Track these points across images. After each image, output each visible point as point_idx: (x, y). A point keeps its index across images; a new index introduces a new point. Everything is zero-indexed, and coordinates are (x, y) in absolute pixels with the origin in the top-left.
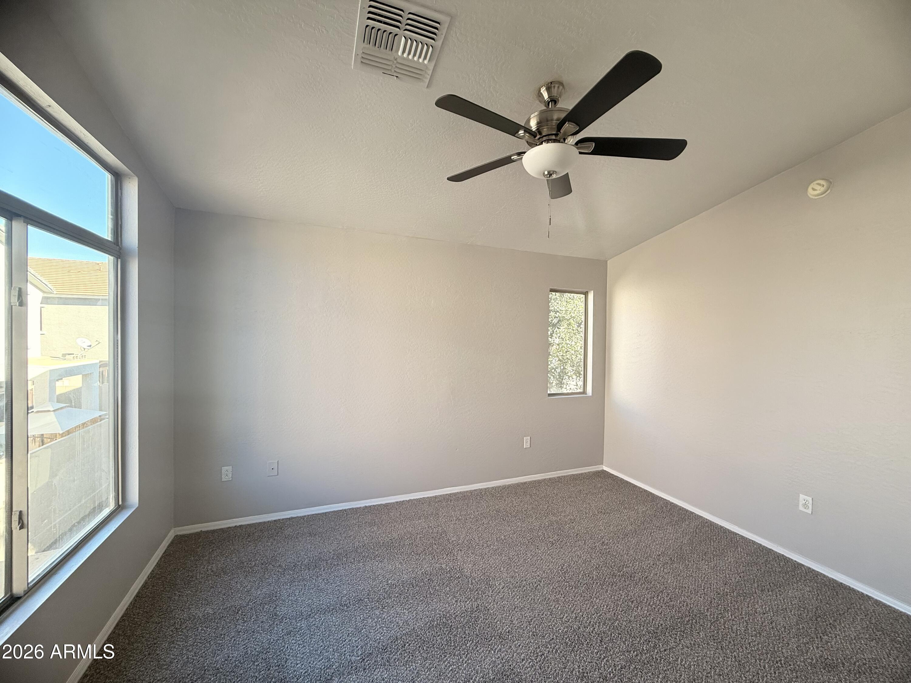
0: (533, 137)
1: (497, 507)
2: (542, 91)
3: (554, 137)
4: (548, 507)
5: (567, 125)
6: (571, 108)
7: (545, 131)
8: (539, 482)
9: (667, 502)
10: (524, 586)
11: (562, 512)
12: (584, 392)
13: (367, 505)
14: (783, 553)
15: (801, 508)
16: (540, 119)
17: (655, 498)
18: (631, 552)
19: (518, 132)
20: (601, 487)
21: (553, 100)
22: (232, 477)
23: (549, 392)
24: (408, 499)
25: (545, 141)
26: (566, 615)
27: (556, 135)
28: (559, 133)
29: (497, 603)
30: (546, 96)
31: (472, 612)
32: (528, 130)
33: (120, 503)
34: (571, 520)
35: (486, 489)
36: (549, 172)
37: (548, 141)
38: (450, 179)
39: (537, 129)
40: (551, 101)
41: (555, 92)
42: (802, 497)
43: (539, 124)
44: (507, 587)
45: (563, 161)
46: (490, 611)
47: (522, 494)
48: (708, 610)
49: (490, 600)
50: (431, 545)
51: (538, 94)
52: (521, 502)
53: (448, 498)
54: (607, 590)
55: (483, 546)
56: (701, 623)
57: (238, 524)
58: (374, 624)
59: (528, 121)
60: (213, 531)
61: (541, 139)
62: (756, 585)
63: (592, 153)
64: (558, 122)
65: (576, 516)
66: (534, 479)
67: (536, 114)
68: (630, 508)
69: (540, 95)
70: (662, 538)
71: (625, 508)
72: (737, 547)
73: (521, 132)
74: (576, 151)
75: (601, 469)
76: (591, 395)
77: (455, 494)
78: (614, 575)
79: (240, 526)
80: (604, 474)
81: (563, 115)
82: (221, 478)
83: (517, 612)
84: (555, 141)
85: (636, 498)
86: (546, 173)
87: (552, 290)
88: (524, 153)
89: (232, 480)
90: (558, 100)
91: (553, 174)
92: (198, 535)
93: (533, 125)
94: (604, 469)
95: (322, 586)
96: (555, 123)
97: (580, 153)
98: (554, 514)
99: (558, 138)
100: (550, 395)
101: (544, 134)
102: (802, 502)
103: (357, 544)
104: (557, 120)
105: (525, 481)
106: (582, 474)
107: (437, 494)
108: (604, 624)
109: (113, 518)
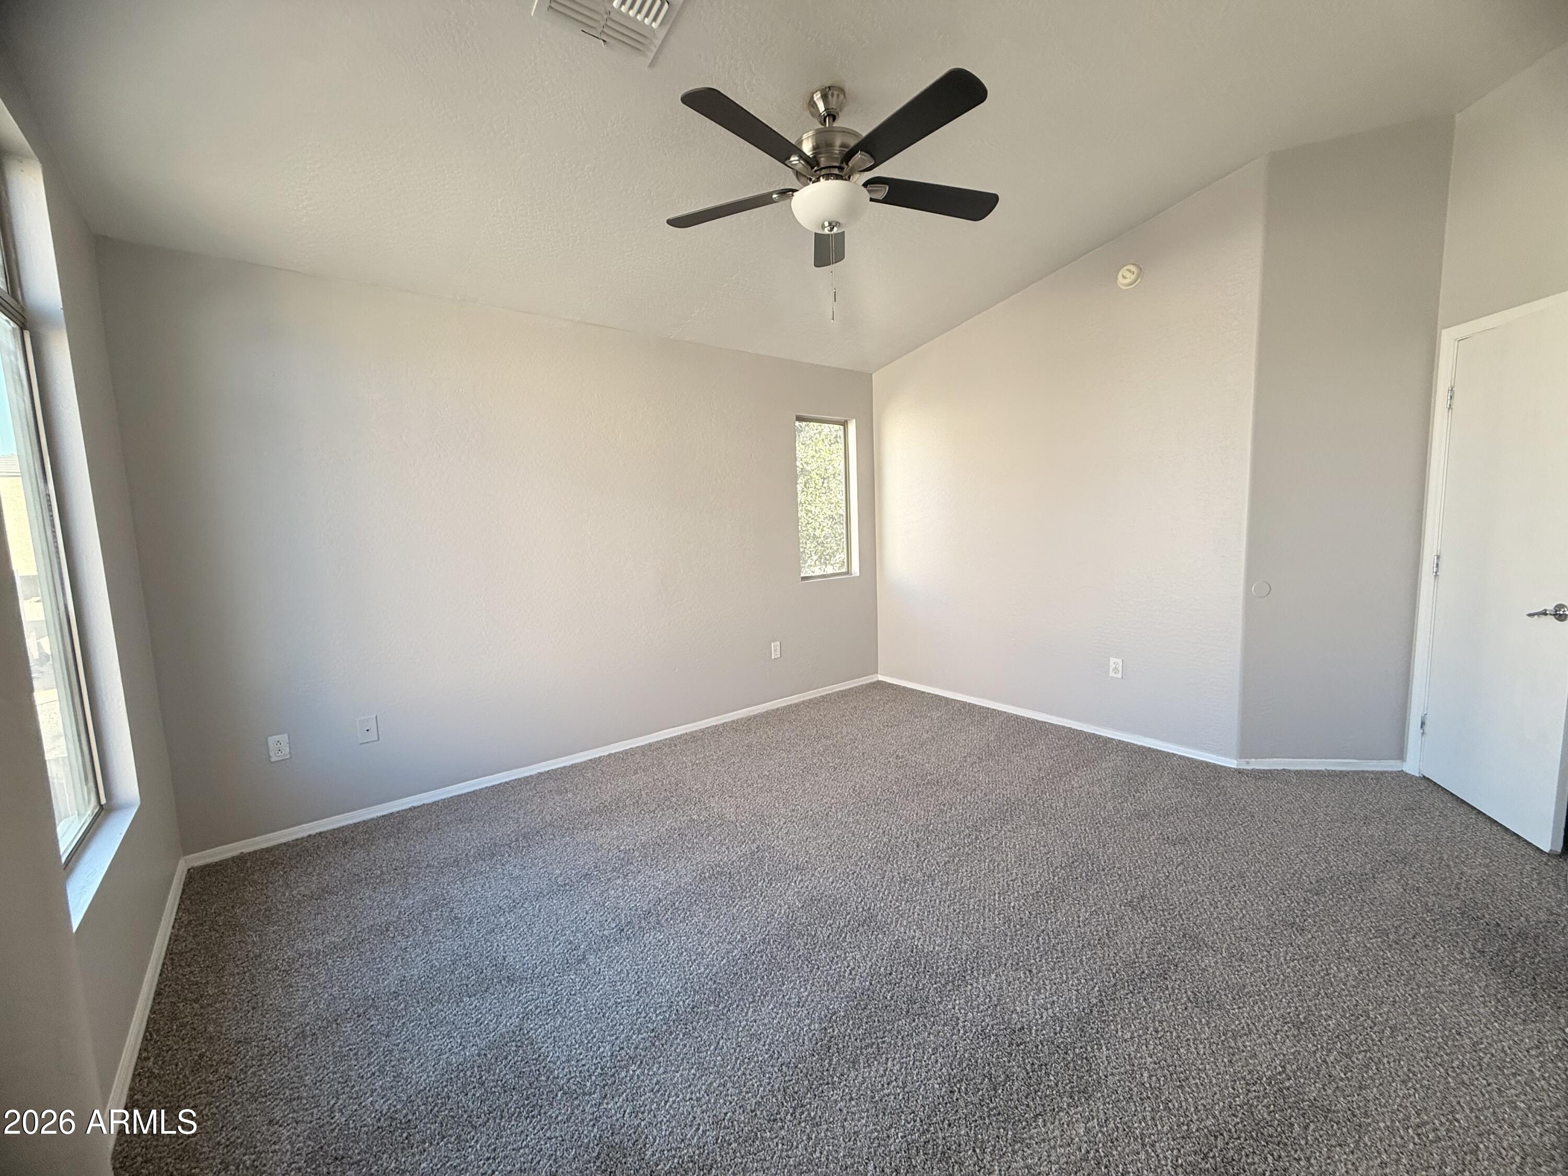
0: (810, 168)
1: (746, 742)
2: (815, 99)
3: (836, 171)
4: (817, 731)
5: (858, 156)
6: (864, 134)
7: (823, 162)
8: (797, 705)
9: (964, 704)
10: (811, 817)
11: (837, 734)
12: (848, 572)
13: (542, 771)
14: (1093, 732)
15: (1112, 674)
16: (816, 142)
17: (947, 701)
18: (933, 759)
19: (789, 158)
20: (880, 700)
21: (832, 116)
22: (290, 753)
23: (802, 575)
24: (606, 754)
25: (823, 176)
26: (871, 832)
27: (841, 168)
28: (844, 165)
29: (782, 839)
30: (821, 107)
31: (753, 853)
32: (802, 156)
33: (103, 801)
34: (851, 739)
35: (723, 724)
36: (830, 224)
37: (827, 177)
38: (674, 222)
39: (814, 157)
40: (828, 115)
41: (833, 102)
42: (1112, 660)
43: (816, 148)
44: (790, 821)
45: (851, 210)
46: (776, 848)
47: (777, 722)
48: (1025, 796)
49: (771, 838)
50: (667, 799)
51: (810, 102)
52: (779, 730)
53: (671, 743)
54: (913, 800)
55: (742, 786)
56: (1020, 807)
57: (313, 832)
58: (620, 894)
59: (800, 142)
60: (268, 850)
61: (818, 172)
62: (1070, 765)
63: (885, 201)
64: (847, 150)
65: (857, 735)
66: (789, 703)
67: (811, 133)
68: (921, 716)
69: (812, 104)
70: (965, 740)
71: (916, 717)
72: (1048, 735)
73: (794, 159)
74: (865, 194)
75: (875, 680)
76: (858, 575)
77: (680, 737)
78: (918, 785)
79: (320, 833)
80: (879, 686)
81: (852, 142)
82: (270, 757)
83: (810, 842)
84: (838, 177)
85: (927, 704)
86: (826, 224)
87: (800, 419)
88: (796, 191)
89: (291, 757)
90: (838, 114)
91: (836, 226)
92: (241, 859)
93: (807, 148)
94: (880, 679)
95: (517, 872)
96: (837, 150)
97: (872, 200)
98: (827, 738)
99: (843, 174)
100: (804, 578)
101: (822, 166)
102: (1112, 666)
103: (548, 818)
104: (843, 145)
105: (776, 707)
106: (852, 689)
107: (651, 741)
108: (917, 831)
109: (99, 827)
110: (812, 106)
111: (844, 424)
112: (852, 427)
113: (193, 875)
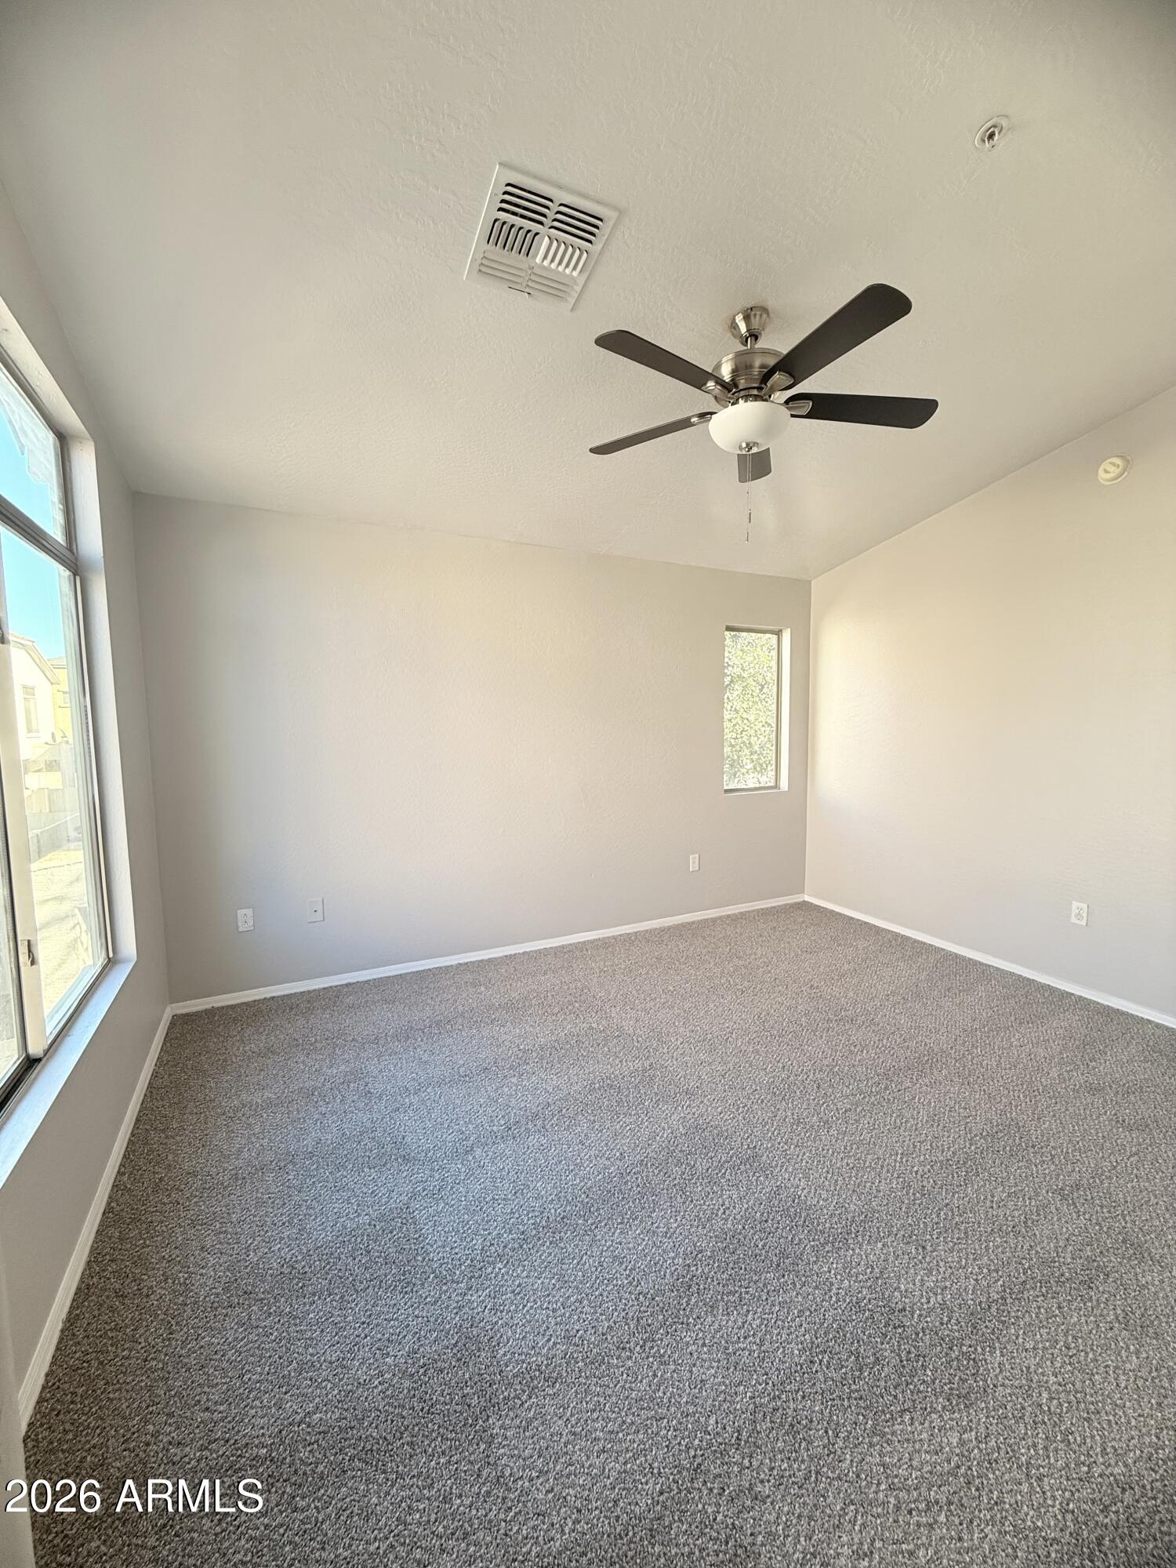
0: (726, 392)
1: (656, 954)
2: (737, 321)
3: (755, 392)
4: (730, 949)
5: (777, 376)
6: (785, 352)
7: (742, 383)
8: (714, 920)
9: (897, 935)
10: (710, 1040)
11: (751, 954)
12: (776, 786)
13: (461, 962)
14: (1048, 983)
15: (1074, 920)
16: (736, 365)
17: (878, 930)
18: (851, 994)
19: (705, 384)
20: (803, 922)
21: (754, 336)
22: (254, 925)
23: (726, 788)
24: (521, 951)
25: (742, 397)
26: (770, 1066)
27: (760, 389)
28: (763, 386)
29: (677, 1059)
30: (743, 328)
31: (645, 1070)
32: (719, 381)
33: (111, 955)
34: (765, 962)
35: (636, 933)
36: (748, 445)
37: (746, 398)
38: (592, 450)
39: (732, 380)
40: (751, 336)
41: (755, 323)
42: (1075, 904)
43: (735, 372)
44: (687, 1042)
45: (770, 428)
46: (669, 1067)
47: (690, 936)
48: (952, 1048)
49: (666, 1057)
50: (570, 1003)
51: (732, 324)
52: (691, 945)
53: (582, 946)
54: (822, 1037)
55: (645, 1000)
56: (944, 1060)
57: (268, 996)
58: (514, 1093)
59: (718, 366)
60: (232, 1007)
61: (736, 394)
62: (1013, 1018)
63: (809, 416)
64: (766, 370)
65: (772, 958)
66: (706, 917)
67: (731, 356)
68: (845, 945)
69: (734, 326)
70: (891, 976)
71: (840, 945)
72: (991, 980)
73: (711, 384)
74: (786, 413)
75: (802, 900)
76: (787, 789)
77: (592, 942)
78: (829, 1020)
79: (273, 998)
80: (806, 906)
81: (772, 362)
82: (238, 927)
83: (704, 1067)
84: (756, 398)
85: (855, 932)
86: (744, 445)
87: (729, 629)
88: (716, 413)
89: (254, 930)
90: (760, 334)
91: (754, 446)
92: (211, 1013)
93: (726, 372)
94: (806, 900)
95: (425, 1057)
96: (756, 371)
97: (792, 416)
98: (740, 958)
99: (762, 394)
100: (727, 791)
101: (741, 387)
102: (1075, 911)
103: (460, 1008)
104: (762, 366)
105: (692, 920)
106: (774, 907)
107: (565, 943)
108: (821, 1071)
109: (107, 974)
110: (734, 328)
111: (778, 633)
112: (786, 636)
113: (177, 1021)
